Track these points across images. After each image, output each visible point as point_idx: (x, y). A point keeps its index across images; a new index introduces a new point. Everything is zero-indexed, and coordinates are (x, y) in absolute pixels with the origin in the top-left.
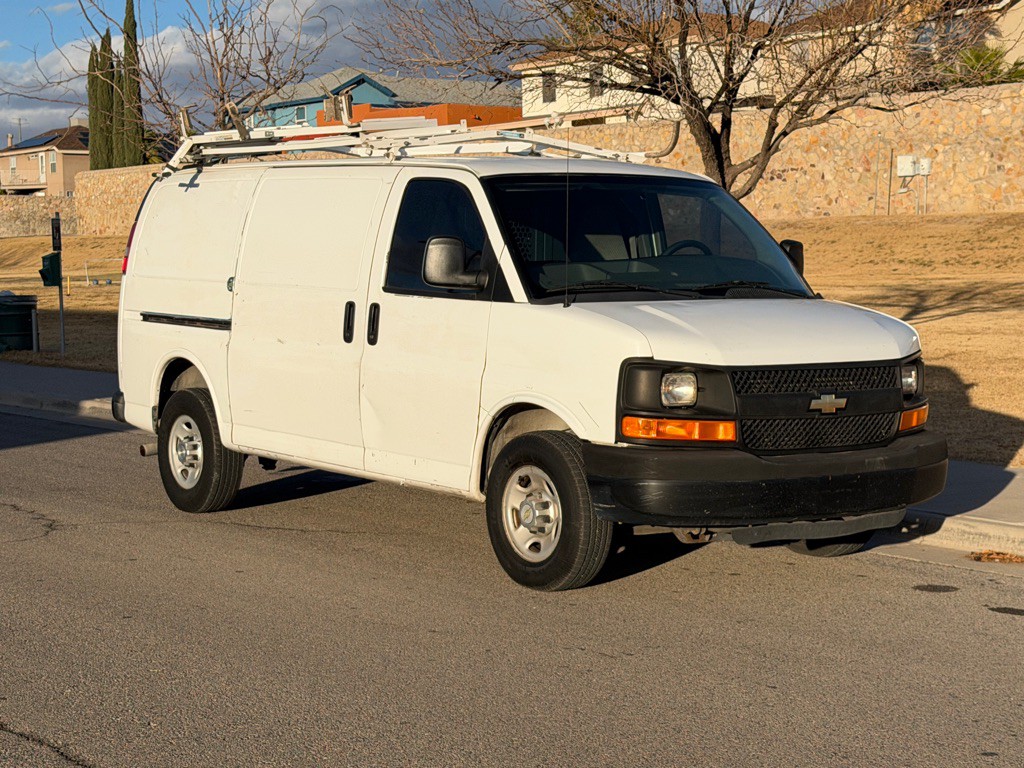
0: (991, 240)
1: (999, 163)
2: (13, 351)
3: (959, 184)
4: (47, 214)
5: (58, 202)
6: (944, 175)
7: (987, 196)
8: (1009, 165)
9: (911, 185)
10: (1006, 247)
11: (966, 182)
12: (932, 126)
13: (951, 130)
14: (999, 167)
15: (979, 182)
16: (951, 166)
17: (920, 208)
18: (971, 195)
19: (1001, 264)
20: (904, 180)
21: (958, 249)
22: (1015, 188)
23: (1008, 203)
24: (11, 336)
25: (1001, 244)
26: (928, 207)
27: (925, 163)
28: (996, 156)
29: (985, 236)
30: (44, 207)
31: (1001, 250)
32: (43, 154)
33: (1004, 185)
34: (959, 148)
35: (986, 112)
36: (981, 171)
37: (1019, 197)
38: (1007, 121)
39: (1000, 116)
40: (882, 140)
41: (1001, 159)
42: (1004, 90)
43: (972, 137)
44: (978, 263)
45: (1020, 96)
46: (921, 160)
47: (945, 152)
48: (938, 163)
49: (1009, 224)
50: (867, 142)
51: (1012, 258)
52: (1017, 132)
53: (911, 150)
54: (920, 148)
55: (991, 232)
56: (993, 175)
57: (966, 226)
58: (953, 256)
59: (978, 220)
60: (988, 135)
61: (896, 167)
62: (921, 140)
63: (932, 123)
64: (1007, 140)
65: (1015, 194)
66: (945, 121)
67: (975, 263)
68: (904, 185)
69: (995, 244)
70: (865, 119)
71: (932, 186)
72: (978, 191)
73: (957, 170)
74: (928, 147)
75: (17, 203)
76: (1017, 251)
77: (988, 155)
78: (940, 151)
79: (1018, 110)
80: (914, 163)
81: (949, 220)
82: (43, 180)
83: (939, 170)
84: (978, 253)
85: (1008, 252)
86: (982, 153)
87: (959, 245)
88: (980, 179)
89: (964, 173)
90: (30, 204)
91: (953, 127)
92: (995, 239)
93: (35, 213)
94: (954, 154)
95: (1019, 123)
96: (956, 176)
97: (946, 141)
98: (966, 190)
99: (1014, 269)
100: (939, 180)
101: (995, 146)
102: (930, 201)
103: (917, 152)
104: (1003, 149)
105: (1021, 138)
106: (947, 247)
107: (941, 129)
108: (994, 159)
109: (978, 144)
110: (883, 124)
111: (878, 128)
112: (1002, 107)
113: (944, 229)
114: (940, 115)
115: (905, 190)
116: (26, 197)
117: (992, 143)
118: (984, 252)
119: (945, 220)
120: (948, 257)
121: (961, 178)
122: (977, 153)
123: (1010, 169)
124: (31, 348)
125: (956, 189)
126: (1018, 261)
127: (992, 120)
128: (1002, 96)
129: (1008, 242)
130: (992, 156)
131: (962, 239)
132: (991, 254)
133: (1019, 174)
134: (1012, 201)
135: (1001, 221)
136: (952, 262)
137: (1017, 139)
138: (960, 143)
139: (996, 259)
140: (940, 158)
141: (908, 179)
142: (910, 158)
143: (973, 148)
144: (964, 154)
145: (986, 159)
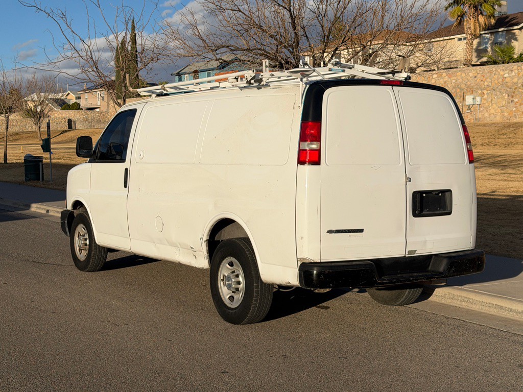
0: (504, 134)
1: (512, 99)
2: (32, 181)
3: (494, 109)
4: (99, 119)
5: (104, 114)
6: (487, 104)
7: (506, 114)
8: (516, 100)
9: (472, 109)
10: (510, 138)
11: (496, 108)
12: (482, 82)
13: (490, 84)
14: (512, 101)
15: (503, 108)
16: (490, 100)
17: (476, 119)
18: (499, 114)
19: (506, 146)
20: (469, 107)
21: (488, 139)
22: (519, 111)
23: (516, 117)
24: (31, 174)
25: (508, 137)
26: (479, 119)
27: (478, 99)
28: (510, 96)
29: (501, 133)
30: (98, 116)
31: (507, 139)
32: (99, 92)
33: (514, 109)
34: (494, 92)
35: (506, 75)
36: (504, 103)
37: (521, 115)
38: (515, 80)
39: (512, 78)
40: (460, 88)
41: (513, 97)
42: (515, 66)
43: (500, 87)
44: (496, 145)
45: (521, 69)
46: (477, 98)
47: (487, 94)
48: (484, 99)
49: (513, 127)
50: (453, 89)
51: (511, 143)
52: (520, 85)
53: (472, 93)
54: (477, 92)
55: (503, 131)
56: (509, 105)
57: (493, 128)
58: (486, 142)
59: (499, 125)
60: (507, 86)
61: (465, 101)
62: (477, 89)
63: (482, 80)
64: (515, 89)
65: (519, 113)
66: (488, 80)
67: (495, 145)
68: (469, 109)
69: (505, 136)
70: (452, 78)
71: (482, 109)
72: (502, 112)
73: (493, 102)
74: (480, 92)
75: (87, 114)
76: (514, 140)
77: (507, 95)
78: (485, 93)
79: (521, 75)
80: (474, 99)
81: (486, 125)
82: (99, 104)
83: (485, 102)
84: (497, 140)
85: (510, 140)
86: (504, 95)
87: (489, 137)
88: (503, 106)
89: (496, 103)
90: (92, 114)
91: (492, 83)
92: (506, 134)
93: (94, 118)
94: (492, 95)
95: (520, 81)
96: (492, 105)
97: (488, 89)
98: (497, 111)
99: (512, 148)
100: (485, 106)
101: (510, 91)
102: (480, 116)
103: (475, 94)
104: (514, 93)
105: (522, 88)
106: (484, 137)
107: (486, 83)
108: (510, 98)
109: (502, 91)
110: (460, 81)
111: (458, 83)
112: (513, 74)
113: (484, 129)
114: (486, 76)
115: (469, 111)
116: (91, 111)
117: (509, 90)
118: (499, 140)
119: (485, 125)
120: (483, 142)
121: (495, 105)
122: (502, 94)
123: (517, 102)
124: (39, 180)
125: (492, 111)
126: (514, 144)
127: (508, 80)
128: (514, 68)
129: (511, 135)
130: (509, 96)
131: (491, 134)
132: (502, 141)
133: (521, 104)
134: (517, 117)
135: (509, 126)
136: (485, 144)
137: (520, 88)
138: (494, 90)
139: (505, 143)
140: (485, 96)
141: (471, 106)
142: (472, 97)
143: (500, 92)
144: (496, 95)
145: (506, 97)
